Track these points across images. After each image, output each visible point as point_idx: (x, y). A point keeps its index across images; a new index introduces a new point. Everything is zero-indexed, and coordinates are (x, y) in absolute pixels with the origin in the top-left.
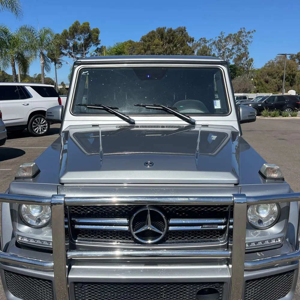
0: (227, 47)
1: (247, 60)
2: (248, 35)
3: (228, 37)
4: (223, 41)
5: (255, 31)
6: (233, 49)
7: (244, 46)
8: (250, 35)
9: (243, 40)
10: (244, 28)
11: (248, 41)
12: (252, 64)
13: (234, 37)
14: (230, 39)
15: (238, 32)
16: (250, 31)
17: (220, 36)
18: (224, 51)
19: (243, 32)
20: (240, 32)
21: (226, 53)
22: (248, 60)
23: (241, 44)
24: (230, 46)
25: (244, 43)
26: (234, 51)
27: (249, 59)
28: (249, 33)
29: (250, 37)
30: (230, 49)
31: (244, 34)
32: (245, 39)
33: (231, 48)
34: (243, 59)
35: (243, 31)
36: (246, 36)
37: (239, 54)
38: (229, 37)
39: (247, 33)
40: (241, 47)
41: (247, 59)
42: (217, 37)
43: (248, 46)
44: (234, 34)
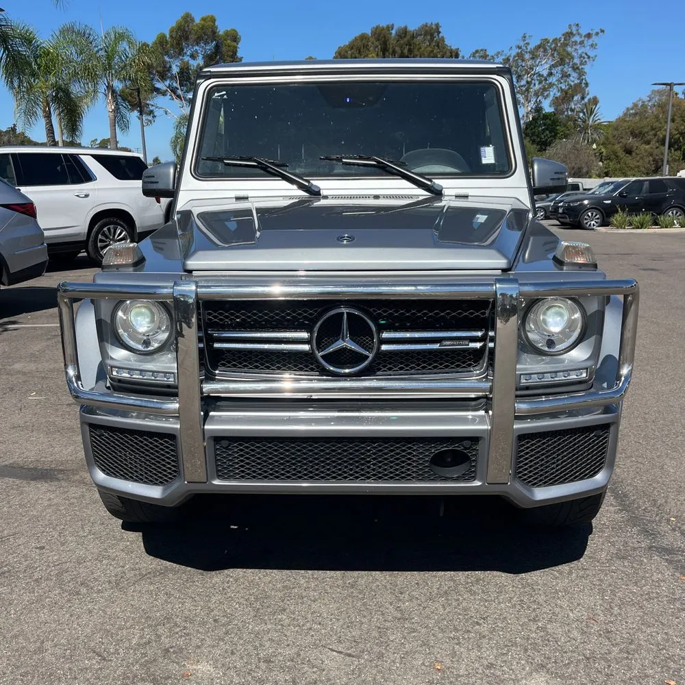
0: (538, 69)
1: (583, 102)
2: (585, 42)
3: (539, 47)
4: (527, 56)
5: (602, 31)
6: (550, 74)
7: (578, 68)
8: (590, 42)
9: (574, 54)
10: (577, 25)
11: (586, 57)
12: (596, 110)
13: (553, 46)
14: (545, 50)
15: (563, 35)
16: (591, 32)
17: (522, 44)
18: (529, 80)
19: (574, 35)
20: (569, 35)
21: (535, 84)
22: (586, 100)
23: (571, 64)
24: (543, 68)
25: (577, 61)
26: (553, 80)
27: (589, 100)
28: (589, 36)
29: (592, 45)
30: (543, 76)
31: (577, 38)
32: (580, 52)
33: (545, 73)
34: (575, 98)
35: (574, 33)
36: (582, 43)
37: (563, 88)
38: (543, 46)
39: (585, 36)
40: (570, 71)
41: (583, 98)
42: (514, 48)
43: (587, 68)
44: (555, 40)
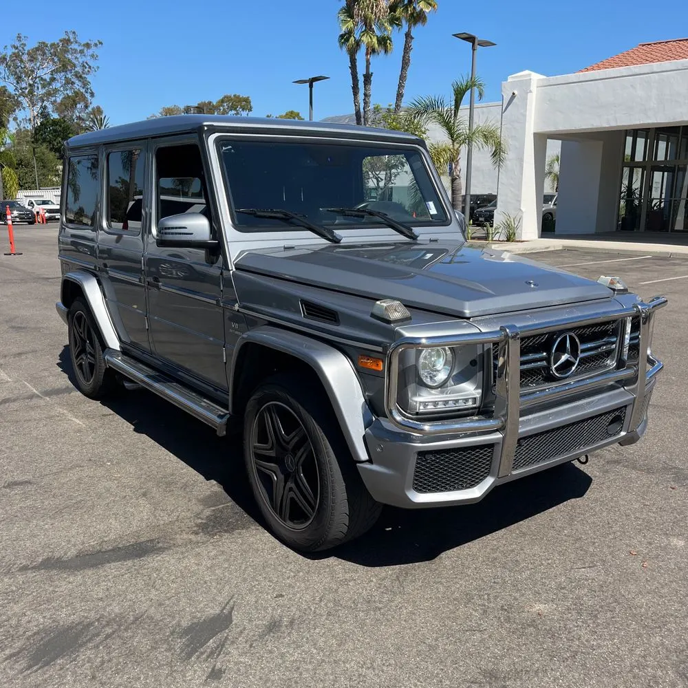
0: (40, 73)
1: (87, 111)
2: (85, 51)
3: (37, 49)
4: (25, 58)
5: (101, 43)
6: (53, 79)
7: (81, 77)
8: (90, 52)
9: (76, 63)
10: (74, 33)
11: (87, 66)
12: (105, 120)
13: (52, 51)
14: (44, 54)
15: (61, 41)
16: (89, 42)
17: (17, 44)
18: (31, 82)
19: (72, 43)
20: (67, 42)
21: (38, 88)
22: (90, 109)
23: (73, 71)
24: (45, 72)
25: (79, 69)
26: (56, 85)
27: (93, 109)
28: (88, 46)
29: (92, 56)
30: (45, 80)
31: (74, 46)
32: (81, 60)
33: (47, 77)
34: (78, 106)
35: (72, 40)
36: (81, 52)
37: (70, 94)
38: (41, 48)
39: (84, 45)
40: (74, 79)
41: (86, 107)
42: (9, 47)
43: (89, 78)
44: (53, 45)
